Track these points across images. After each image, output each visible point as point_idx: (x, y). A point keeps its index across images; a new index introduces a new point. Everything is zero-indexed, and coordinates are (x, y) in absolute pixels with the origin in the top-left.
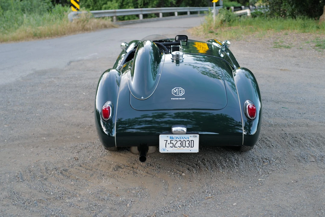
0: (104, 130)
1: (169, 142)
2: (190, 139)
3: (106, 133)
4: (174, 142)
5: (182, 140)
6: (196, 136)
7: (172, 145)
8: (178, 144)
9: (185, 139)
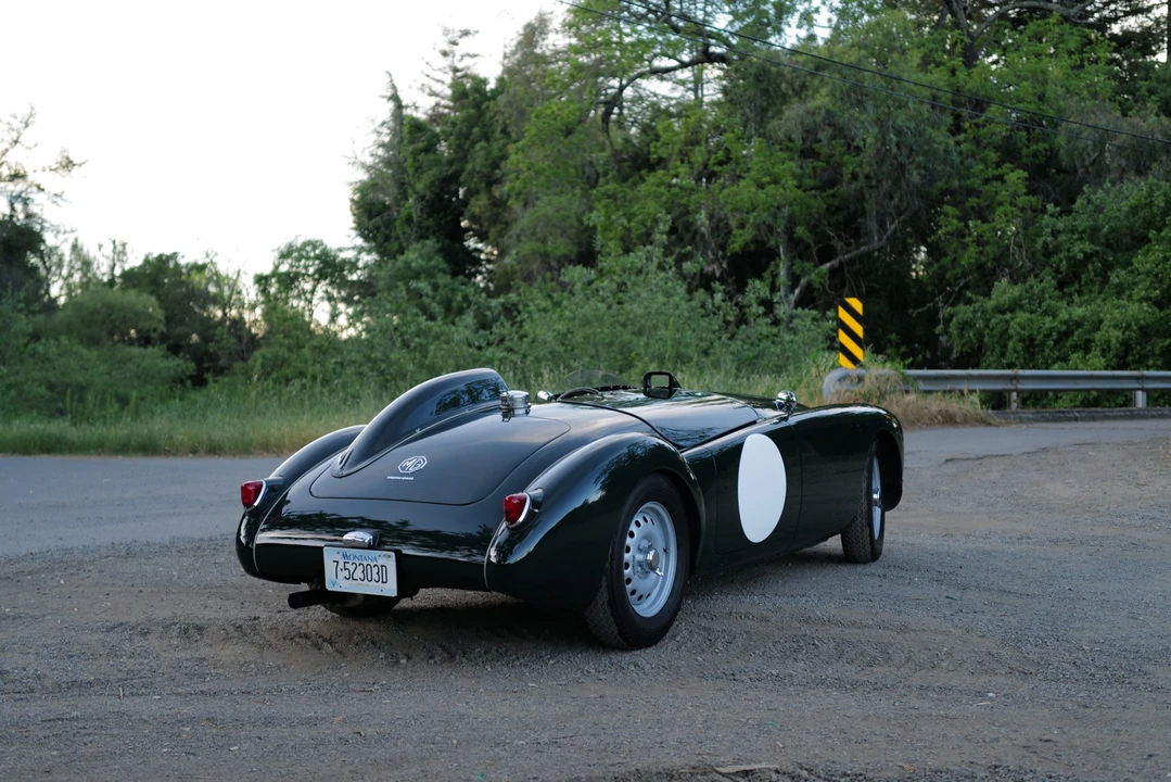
0: (243, 533)
1: (341, 566)
2: (380, 562)
3: (243, 540)
4: (352, 568)
5: (365, 563)
6: (390, 556)
7: (346, 573)
8: (359, 574)
9: (370, 562)
